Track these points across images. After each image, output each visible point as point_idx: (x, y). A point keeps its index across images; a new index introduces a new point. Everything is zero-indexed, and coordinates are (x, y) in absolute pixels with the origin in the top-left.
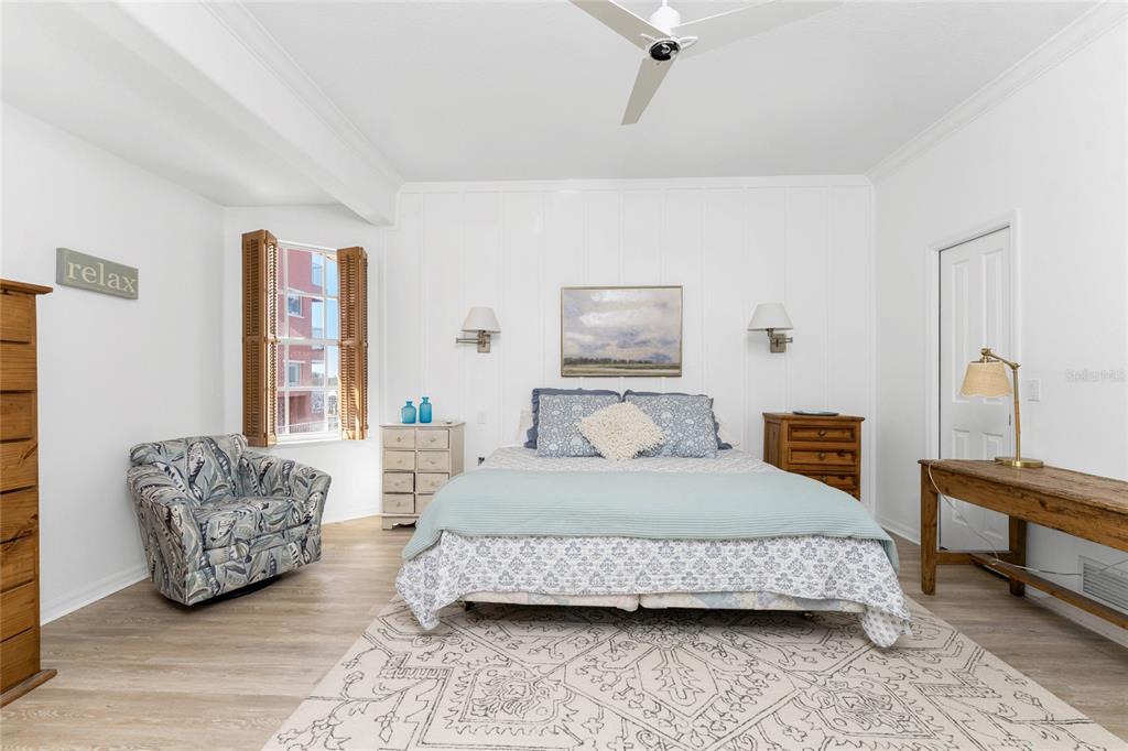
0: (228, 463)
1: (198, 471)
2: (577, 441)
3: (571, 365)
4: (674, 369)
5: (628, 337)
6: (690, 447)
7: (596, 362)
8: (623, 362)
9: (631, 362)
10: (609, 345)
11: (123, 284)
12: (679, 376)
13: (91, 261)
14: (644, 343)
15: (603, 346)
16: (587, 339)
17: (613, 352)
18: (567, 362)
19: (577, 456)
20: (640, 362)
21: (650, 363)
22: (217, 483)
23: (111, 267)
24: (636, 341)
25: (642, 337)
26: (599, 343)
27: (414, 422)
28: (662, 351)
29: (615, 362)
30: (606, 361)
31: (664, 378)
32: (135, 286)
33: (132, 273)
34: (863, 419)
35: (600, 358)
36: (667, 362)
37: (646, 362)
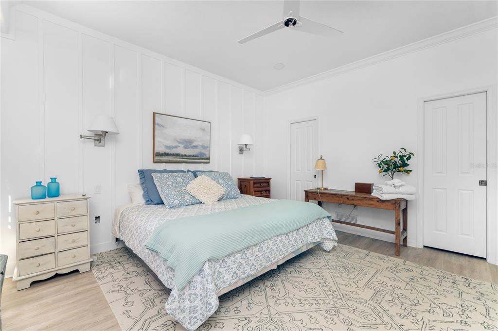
2: (187, 197)
3: (158, 156)
4: (206, 159)
5: (188, 143)
7: (173, 155)
8: (186, 155)
9: (189, 156)
10: (179, 147)
12: (209, 163)
14: (196, 147)
15: (176, 147)
16: (169, 143)
17: (181, 150)
18: (156, 154)
19: (188, 205)
20: (193, 156)
21: (198, 156)
24: (192, 145)
25: (194, 144)
26: (174, 145)
28: (203, 151)
29: (182, 156)
30: (177, 155)
31: (202, 164)
34: (271, 179)
35: (174, 153)
36: (205, 157)
37: (196, 156)
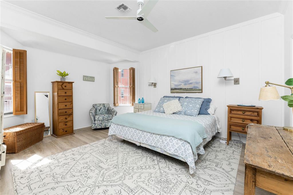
0: (105, 108)
1: (100, 109)
2: (162, 109)
3: (173, 90)
5: (186, 82)
6: (188, 113)
7: (178, 89)
8: (185, 89)
9: (187, 89)
10: (182, 84)
11: (92, 79)
12: (202, 92)
13: (87, 77)
14: (191, 83)
15: (180, 85)
16: (176, 83)
17: (183, 86)
18: (172, 89)
19: (161, 112)
20: (190, 89)
21: (193, 89)
22: (103, 111)
23: (90, 77)
24: (189, 83)
25: (190, 82)
26: (179, 84)
27: (140, 103)
28: (196, 85)
29: (183, 89)
30: (181, 89)
31: (197, 93)
32: (94, 80)
33: (94, 78)
35: (179, 88)
36: (197, 89)
37: (191, 89)
